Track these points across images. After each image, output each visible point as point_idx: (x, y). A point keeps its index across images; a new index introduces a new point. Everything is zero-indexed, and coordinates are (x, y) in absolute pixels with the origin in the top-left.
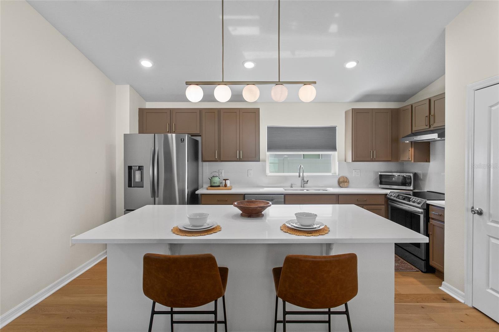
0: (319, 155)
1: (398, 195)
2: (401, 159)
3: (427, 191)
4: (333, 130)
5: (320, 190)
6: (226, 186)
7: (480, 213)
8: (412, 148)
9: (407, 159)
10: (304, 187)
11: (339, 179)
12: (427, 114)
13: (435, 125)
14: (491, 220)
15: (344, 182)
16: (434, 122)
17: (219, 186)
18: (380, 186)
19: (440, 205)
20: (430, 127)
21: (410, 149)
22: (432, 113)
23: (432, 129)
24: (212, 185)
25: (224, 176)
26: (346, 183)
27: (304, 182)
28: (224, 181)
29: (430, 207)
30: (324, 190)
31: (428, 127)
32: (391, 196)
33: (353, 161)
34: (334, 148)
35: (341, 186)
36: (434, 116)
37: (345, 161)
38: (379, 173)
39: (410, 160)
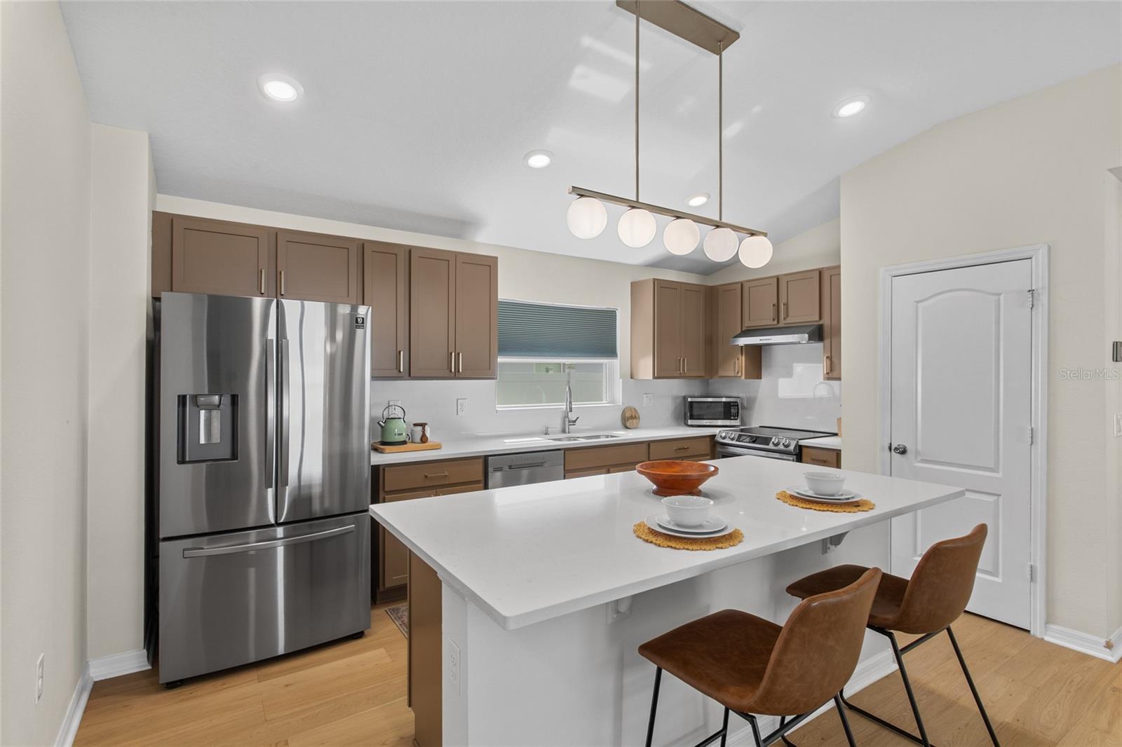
0: (560, 364)
1: (740, 436)
2: (721, 373)
3: (760, 427)
4: (608, 318)
5: (598, 437)
6: (424, 439)
7: (903, 452)
8: (742, 355)
9: (732, 374)
10: (569, 432)
11: (624, 412)
12: (775, 302)
13: (789, 320)
14: (919, 458)
15: (632, 418)
16: (787, 316)
17: (404, 443)
18: (690, 422)
19: (825, 445)
20: (778, 322)
21: (740, 356)
22: (783, 300)
23: (781, 325)
24: (385, 441)
25: (413, 417)
26: (635, 420)
27: (569, 422)
28: (420, 428)
29: (804, 450)
30: (607, 437)
31: (776, 322)
32: (724, 438)
33: (654, 378)
34: (611, 351)
35: (628, 425)
36: (786, 305)
37: (632, 378)
38: (689, 400)
39: (740, 374)
